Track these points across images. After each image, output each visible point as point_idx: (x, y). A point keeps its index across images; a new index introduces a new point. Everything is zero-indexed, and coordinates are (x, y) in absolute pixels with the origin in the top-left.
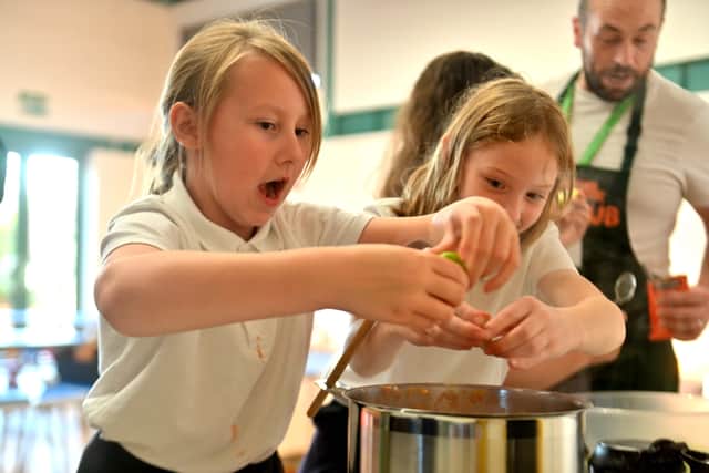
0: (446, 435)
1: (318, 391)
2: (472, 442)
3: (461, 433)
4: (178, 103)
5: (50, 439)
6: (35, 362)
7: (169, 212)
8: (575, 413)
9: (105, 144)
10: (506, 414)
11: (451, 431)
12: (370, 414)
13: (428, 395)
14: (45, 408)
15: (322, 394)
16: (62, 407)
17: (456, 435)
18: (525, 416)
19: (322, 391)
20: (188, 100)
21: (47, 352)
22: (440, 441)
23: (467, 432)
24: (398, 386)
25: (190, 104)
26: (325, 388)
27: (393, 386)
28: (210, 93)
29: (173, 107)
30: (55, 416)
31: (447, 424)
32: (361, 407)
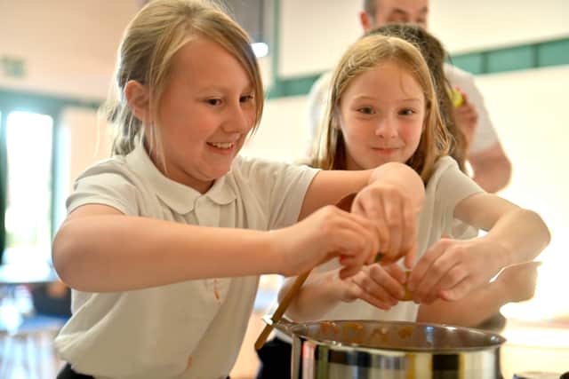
0: (379, 367)
1: (265, 325)
2: (402, 373)
3: (392, 364)
4: (132, 81)
5: (26, 366)
6: (13, 296)
7: (128, 173)
8: (493, 348)
9: (76, 103)
10: (431, 348)
11: (383, 363)
12: (310, 347)
13: (362, 330)
14: (21, 338)
15: (268, 329)
16: (37, 338)
17: (388, 367)
18: (448, 350)
19: (268, 325)
20: (140, 79)
21: (24, 287)
22: (373, 372)
23: (397, 364)
24: (336, 321)
25: (142, 82)
26: (271, 322)
27: (331, 322)
28: (158, 77)
29: (126, 84)
30: (30, 345)
31: (379, 357)
32: (303, 341)
